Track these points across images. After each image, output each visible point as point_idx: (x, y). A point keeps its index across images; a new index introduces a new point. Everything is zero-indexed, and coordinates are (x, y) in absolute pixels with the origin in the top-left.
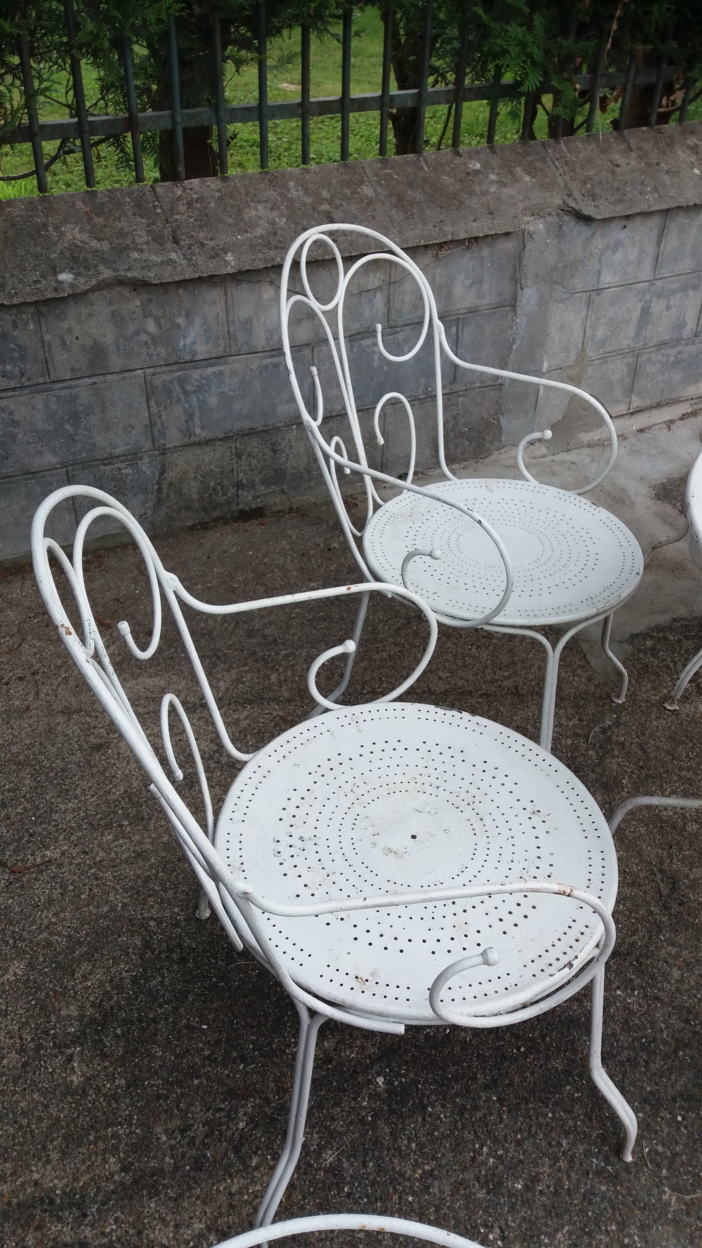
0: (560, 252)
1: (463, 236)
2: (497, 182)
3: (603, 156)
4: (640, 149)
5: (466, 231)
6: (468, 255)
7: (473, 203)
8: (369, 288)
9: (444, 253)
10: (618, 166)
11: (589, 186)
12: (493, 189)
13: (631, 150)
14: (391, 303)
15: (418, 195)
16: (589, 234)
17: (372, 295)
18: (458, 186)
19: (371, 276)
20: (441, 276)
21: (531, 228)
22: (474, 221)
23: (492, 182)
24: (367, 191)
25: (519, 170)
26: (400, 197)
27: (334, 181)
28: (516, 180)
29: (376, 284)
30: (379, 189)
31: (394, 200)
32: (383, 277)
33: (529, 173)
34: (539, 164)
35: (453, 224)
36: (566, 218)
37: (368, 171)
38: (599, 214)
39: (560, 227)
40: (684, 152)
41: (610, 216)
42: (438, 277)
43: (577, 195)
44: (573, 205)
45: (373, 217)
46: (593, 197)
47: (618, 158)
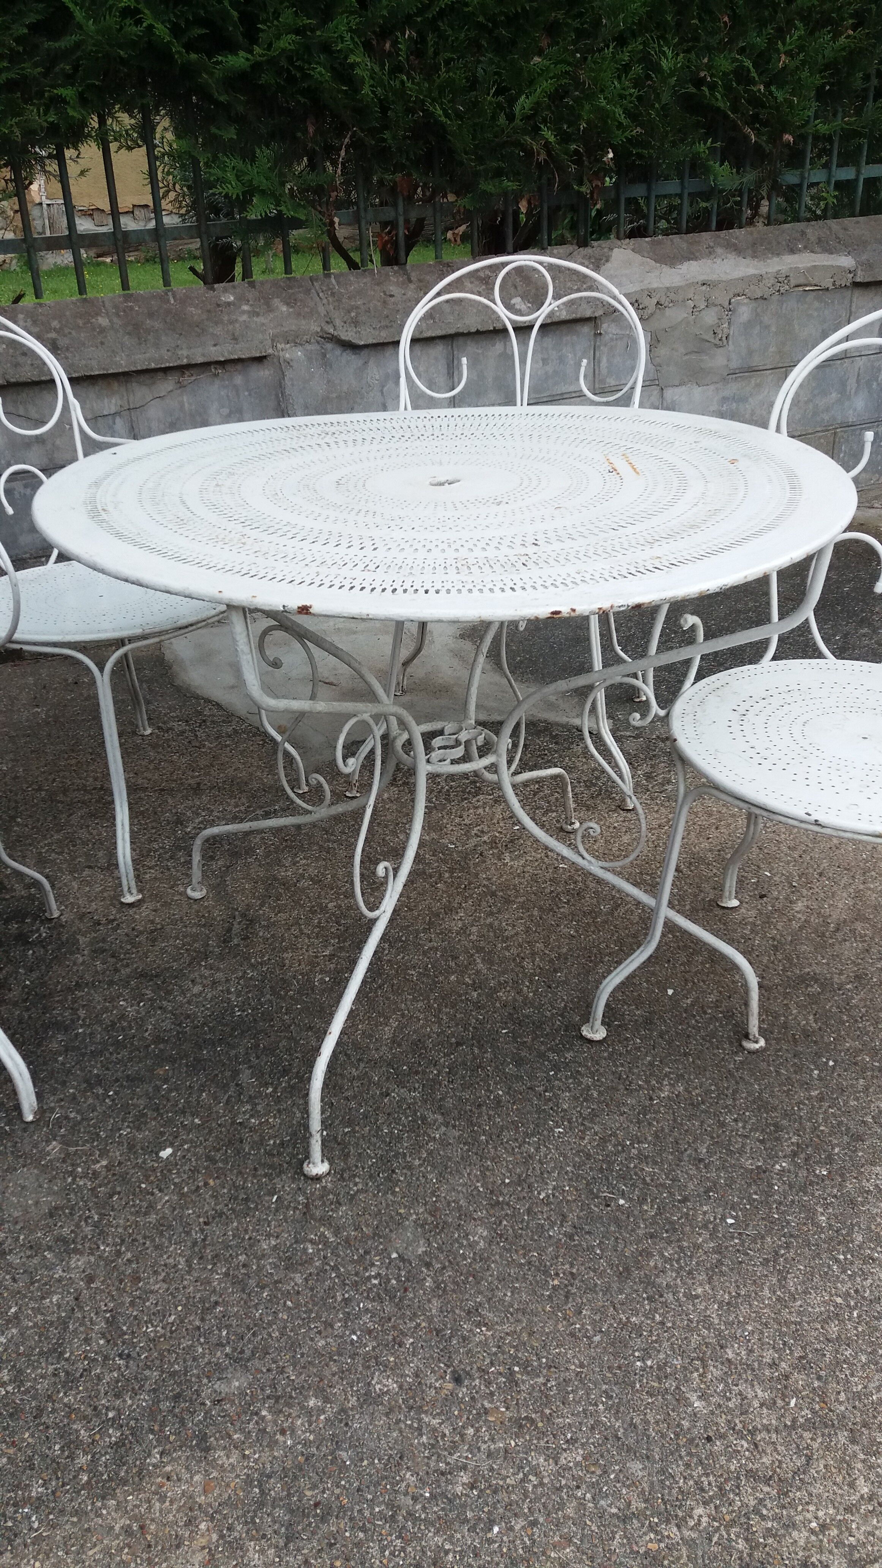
0: (328, 381)
1: (200, 360)
2: (249, 312)
3: (377, 288)
4: (420, 281)
5: (203, 355)
6: (217, 382)
7: (218, 330)
8: (105, 413)
9: (187, 379)
10: (392, 296)
11: (353, 314)
12: (244, 317)
13: (410, 281)
14: (136, 430)
15: (157, 325)
16: (360, 362)
17: (111, 422)
18: (204, 316)
19: (106, 400)
20: (190, 404)
21: (287, 356)
22: (215, 345)
23: (244, 312)
24: (103, 321)
25: (276, 302)
26: (137, 327)
27: (68, 313)
28: (270, 309)
29: (113, 410)
30: (115, 320)
31: (130, 328)
32: (119, 402)
33: (288, 304)
34: (301, 296)
35: (190, 348)
36: (329, 346)
37: (107, 304)
38: (361, 339)
39: (324, 355)
40: (472, 283)
41: (374, 341)
42: (186, 405)
43: (338, 322)
44: (331, 331)
45: (102, 343)
46: (356, 323)
47: (393, 289)
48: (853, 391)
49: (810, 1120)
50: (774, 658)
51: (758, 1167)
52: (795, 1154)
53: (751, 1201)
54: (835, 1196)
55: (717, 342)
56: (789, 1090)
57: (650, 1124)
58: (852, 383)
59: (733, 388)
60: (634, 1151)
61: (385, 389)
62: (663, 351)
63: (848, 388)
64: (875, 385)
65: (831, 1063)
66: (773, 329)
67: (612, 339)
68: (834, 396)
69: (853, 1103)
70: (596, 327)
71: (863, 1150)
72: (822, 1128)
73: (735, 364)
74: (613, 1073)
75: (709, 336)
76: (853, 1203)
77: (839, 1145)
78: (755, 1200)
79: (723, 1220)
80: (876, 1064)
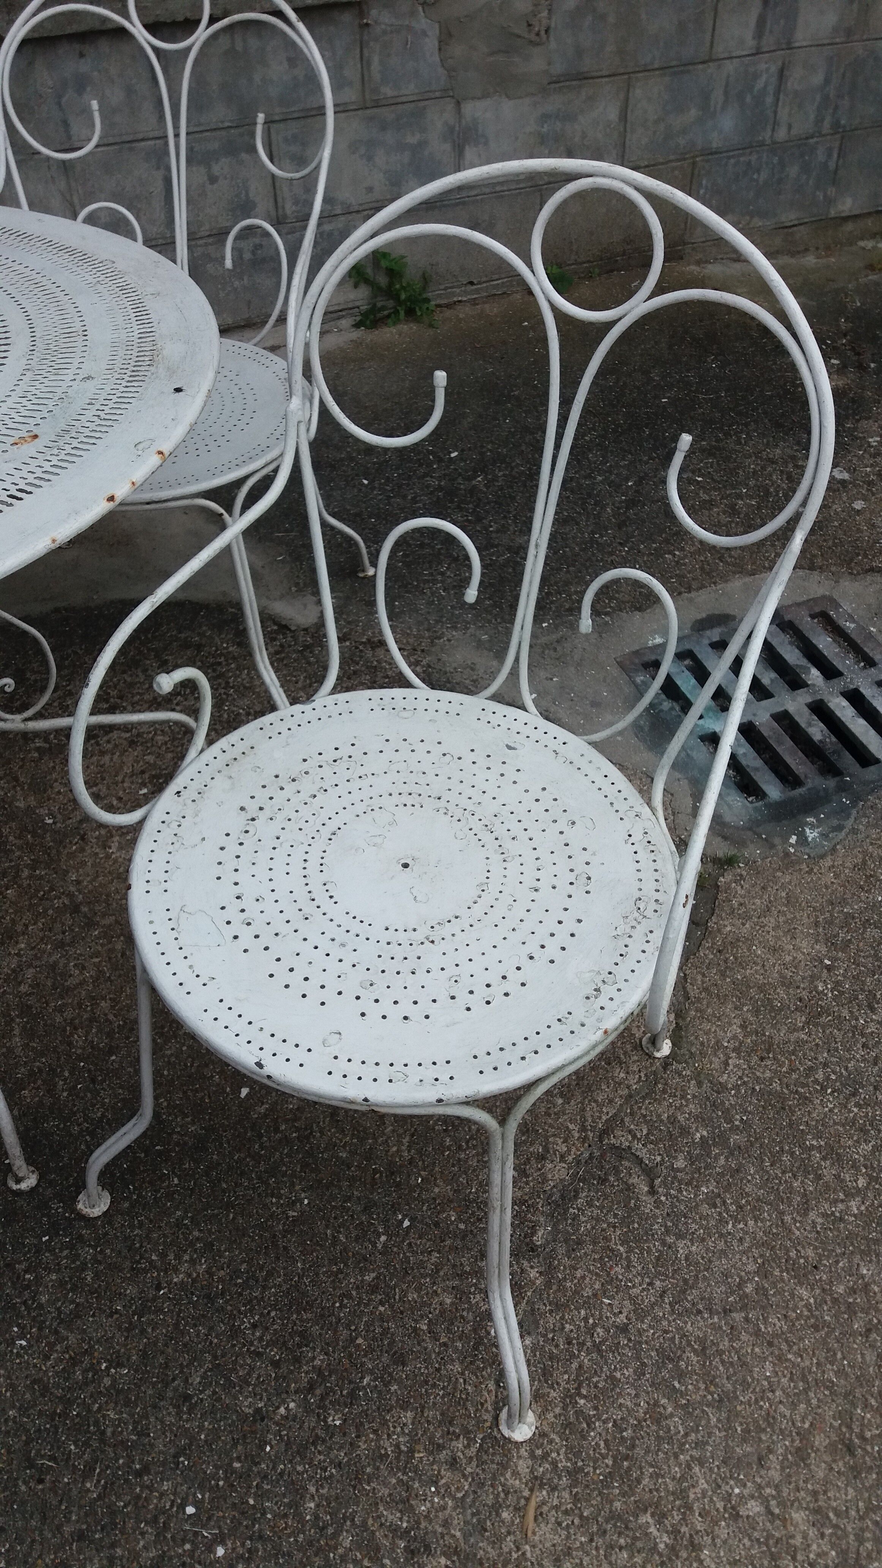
48: (719, 106)
49: (348, 1327)
50: (334, 691)
51: (258, 1411)
52: (311, 1388)
53: (229, 1470)
54: (339, 1465)
55: (533, 37)
56: (340, 1271)
57: (143, 1331)
58: (718, 96)
59: (555, 103)
60: (107, 1381)
61: (64, 100)
62: (458, 50)
63: (712, 103)
64: (748, 99)
65: (406, 1223)
66: (611, 19)
67: (385, 32)
68: (693, 113)
69: (412, 1296)
70: (362, 14)
71: (399, 1382)
72: (360, 1341)
73: (558, 68)
74: (126, 1238)
75: (521, 30)
76: (358, 1478)
77: (371, 1372)
78: (234, 1471)
79: (182, 1507)
80: (462, 1226)
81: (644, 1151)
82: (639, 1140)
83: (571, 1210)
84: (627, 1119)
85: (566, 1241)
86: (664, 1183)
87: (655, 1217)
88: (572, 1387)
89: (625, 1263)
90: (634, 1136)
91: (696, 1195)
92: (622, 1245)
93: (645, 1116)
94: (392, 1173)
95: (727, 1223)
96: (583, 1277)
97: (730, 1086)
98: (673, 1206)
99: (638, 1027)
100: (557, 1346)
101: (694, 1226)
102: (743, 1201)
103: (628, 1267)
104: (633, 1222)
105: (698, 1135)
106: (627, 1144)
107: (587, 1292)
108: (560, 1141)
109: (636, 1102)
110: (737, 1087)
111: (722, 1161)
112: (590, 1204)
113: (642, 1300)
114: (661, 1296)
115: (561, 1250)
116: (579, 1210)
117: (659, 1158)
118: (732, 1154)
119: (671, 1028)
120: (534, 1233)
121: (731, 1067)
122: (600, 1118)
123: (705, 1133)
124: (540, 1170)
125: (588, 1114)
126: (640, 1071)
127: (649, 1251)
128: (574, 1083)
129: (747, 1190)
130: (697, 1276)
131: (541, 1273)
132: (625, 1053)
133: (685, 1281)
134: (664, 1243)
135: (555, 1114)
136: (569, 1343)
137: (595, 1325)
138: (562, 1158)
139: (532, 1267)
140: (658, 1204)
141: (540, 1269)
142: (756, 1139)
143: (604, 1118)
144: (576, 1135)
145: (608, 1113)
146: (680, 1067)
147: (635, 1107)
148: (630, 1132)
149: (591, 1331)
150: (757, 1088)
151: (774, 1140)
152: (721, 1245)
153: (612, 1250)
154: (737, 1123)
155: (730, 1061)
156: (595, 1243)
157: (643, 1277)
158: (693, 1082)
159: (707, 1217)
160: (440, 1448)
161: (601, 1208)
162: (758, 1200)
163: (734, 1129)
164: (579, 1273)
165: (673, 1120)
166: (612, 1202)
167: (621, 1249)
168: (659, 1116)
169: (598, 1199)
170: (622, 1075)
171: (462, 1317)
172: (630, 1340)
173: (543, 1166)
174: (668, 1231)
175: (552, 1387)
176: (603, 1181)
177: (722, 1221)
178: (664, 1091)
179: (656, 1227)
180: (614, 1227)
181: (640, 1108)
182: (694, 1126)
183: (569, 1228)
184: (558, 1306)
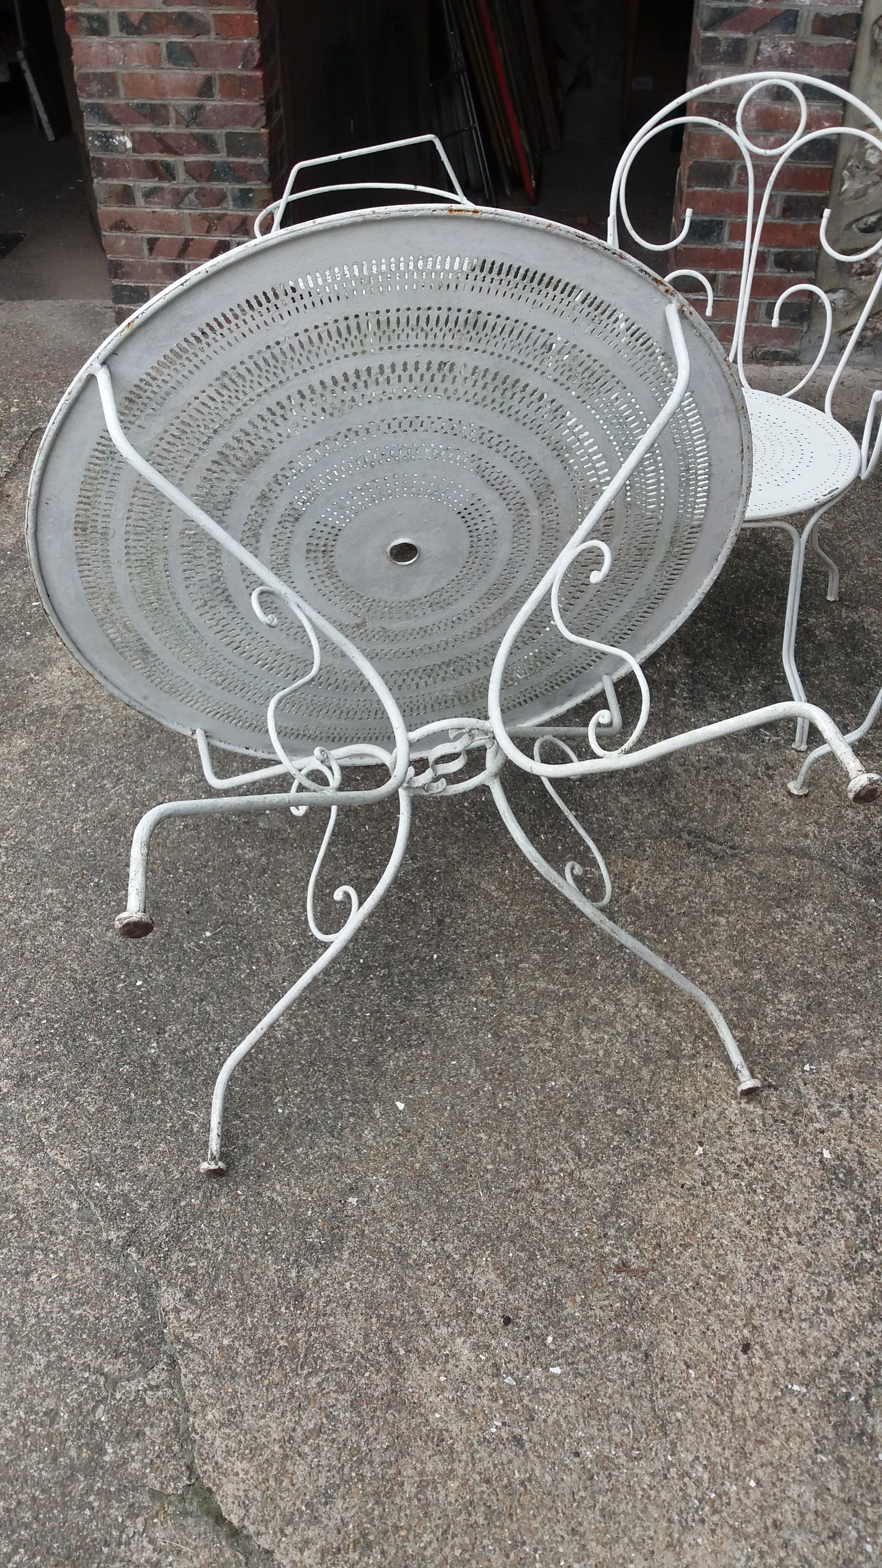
53: (143, 1007)
54: (99, 1061)
60: (243, 967)
71: (116, 1113)
76: (84, 1066)
77: (135, 1101)
78: (142, 1009)
79: (145, 981)
80: (183, 1203)
81: (133, 1387)
82: (145, 1390)
83: (135, 1294)
84: (170, 1392)
85: (117, 1276)
86: (95, 1385)
87: (78, 1356)
88: (24, 1216)
89: (66, 1307)
90: (151, 1388)
91: (66, 1404)
92: (80, 1315)
93: (161, 1411)
94: (259, 1177)
95: (26, 1413)
96: (82, 1270)
97: (128, 1523)
98: (75, 1378)
99: (247, 1473)
100: (56, 1223)
101: (46, 1382)
102: (29, 1443)
103: (62, 1307)
104: (89, 1336)
105: (110, 1451)
106: (149, 1377)
107: (71, 1266)
108: (191, 1317)
109: (177, 1412)
110: (122, 1528)
111: (73, 1453)
112: (129, 1312)
113: (32, 1301)
114: (23, 1317)
115: (113, 1267)
116: (131, 1301)
117: (118, 1396)
118: (72, 1467)
119: (223, 1508)
120: (138, 1251)
121: (145, 1543)
122: (186, 1366)
123: (107, 1458)
124: (181, 1286)
125: (197, 1358)
126: (202, 1437)
127: (59, 1331)
128: (234, 1366)
129: (34, 1454)
130: (13, 1355)
131: (110, 1242)
132: (229, 1436)
133: (17, 1343)
134: (55, 1348)
135: (217, 1330)
136: (51, 1233)
137: (46, 1255)
138: (177, 1311)
139: (118, 1237)
140: (87, 1367)
141: (113, 1244)
142: (65, 1503)
143: (184, 1371)
144: (186, 1335)
145: (185, 1376)
146: (180, 1485)
147: (175, 1409)
148: (158, 1387)
149: (45, 1251)
150: (105, 1550)
151: (50, 1519)
152: (15, 1394)
153: (83, 1305)
154: (92, 1498)
155: (150, 1547)
156: (99, 1295)
157: (47, 1313)
158: (158, 1487)
159: (44, 1398)
160: (60, 1118)
161: (119, 1319)
162: (19, 1457)
163: (89, 1491)
164: (88, 1269)
165: (139, 1435)
166: (117, 1331)
167: (79, 1312)
168: (152, 1425)
169: (127, 1321)
170: (210, 1417)
171: (122, 1171)
172: (17, 1273)
173: (182, 1290)
174: (60, 1358)
175: (36, 1204)
176: (138, 1337)
177: (30, 1410)
178: (169, 1448)
179: (71, 1352)
180: (97, 1318)
181: (171, 1413)
182: (120, 1453)
183: (123, 1284)
184: (79, 1239)
